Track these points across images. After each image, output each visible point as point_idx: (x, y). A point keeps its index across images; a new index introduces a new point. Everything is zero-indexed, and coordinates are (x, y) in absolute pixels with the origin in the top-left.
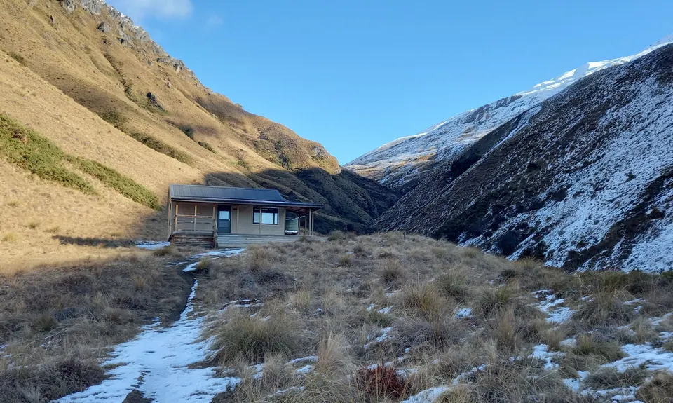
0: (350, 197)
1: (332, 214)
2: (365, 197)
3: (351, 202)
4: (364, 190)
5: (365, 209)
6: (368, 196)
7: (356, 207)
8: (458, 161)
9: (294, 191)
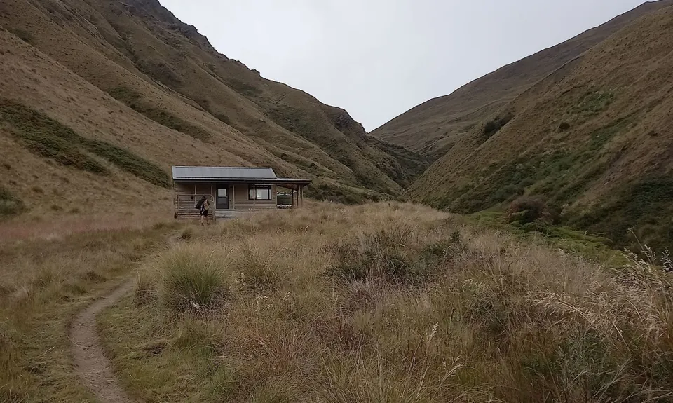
0: (377, 166)
1: (357, 185)
2: (394, 166)
3: (379, 171)
4: (392, 157)
5: (395, 179)
6: (397, 165)
7: (385, 178)
8: (492, 122)
9: (316, 163)
